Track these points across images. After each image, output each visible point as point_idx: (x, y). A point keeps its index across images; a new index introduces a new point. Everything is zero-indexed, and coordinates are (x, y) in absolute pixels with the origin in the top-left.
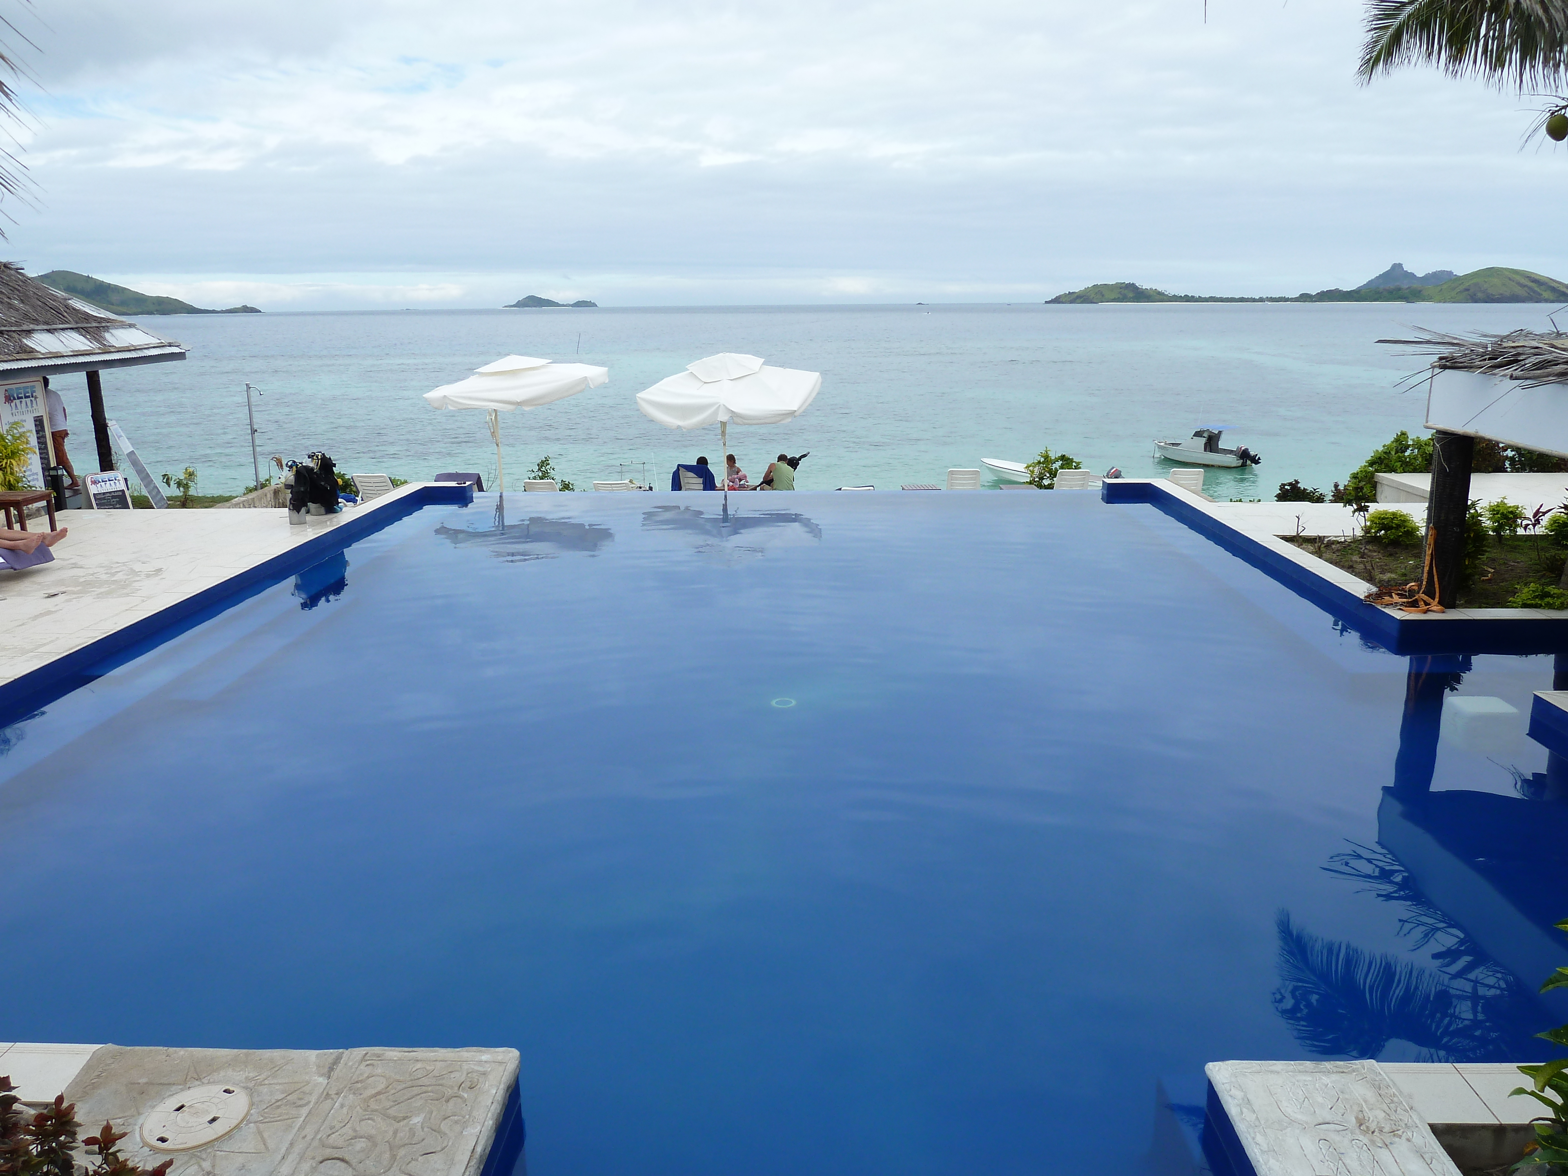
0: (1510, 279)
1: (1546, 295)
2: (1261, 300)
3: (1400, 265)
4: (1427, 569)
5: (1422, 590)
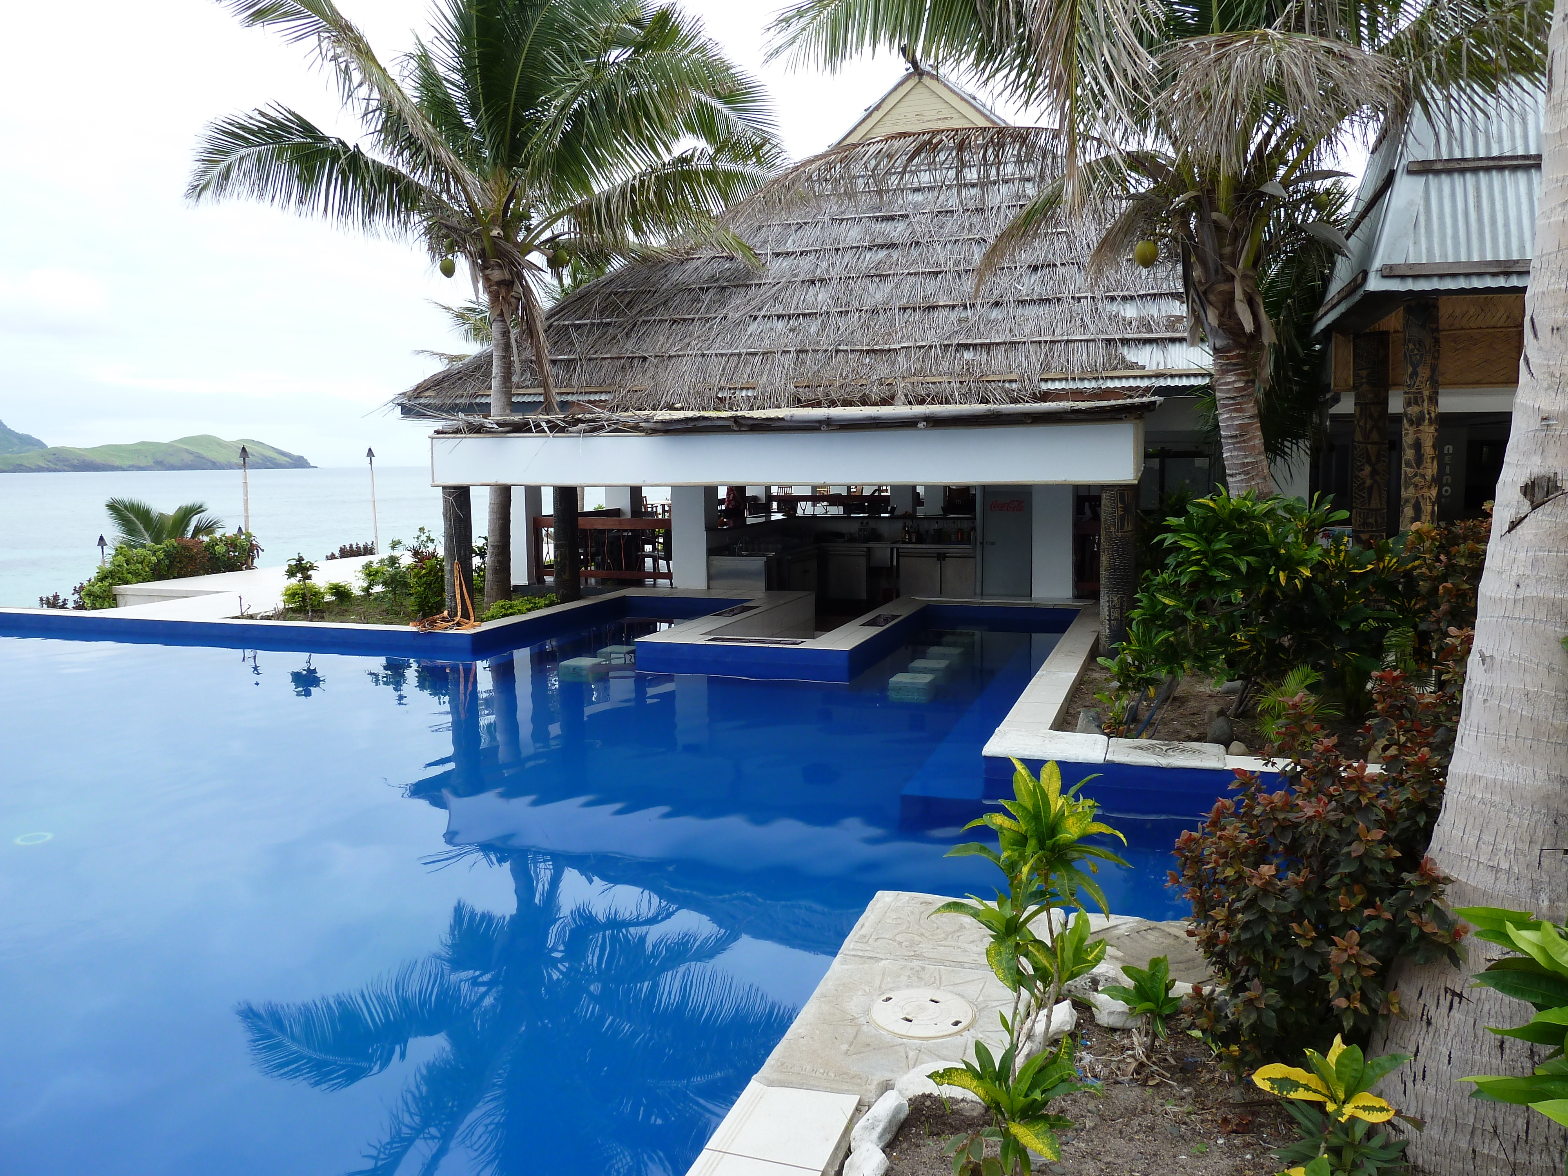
4: (458, 597)
5: (459, 614)
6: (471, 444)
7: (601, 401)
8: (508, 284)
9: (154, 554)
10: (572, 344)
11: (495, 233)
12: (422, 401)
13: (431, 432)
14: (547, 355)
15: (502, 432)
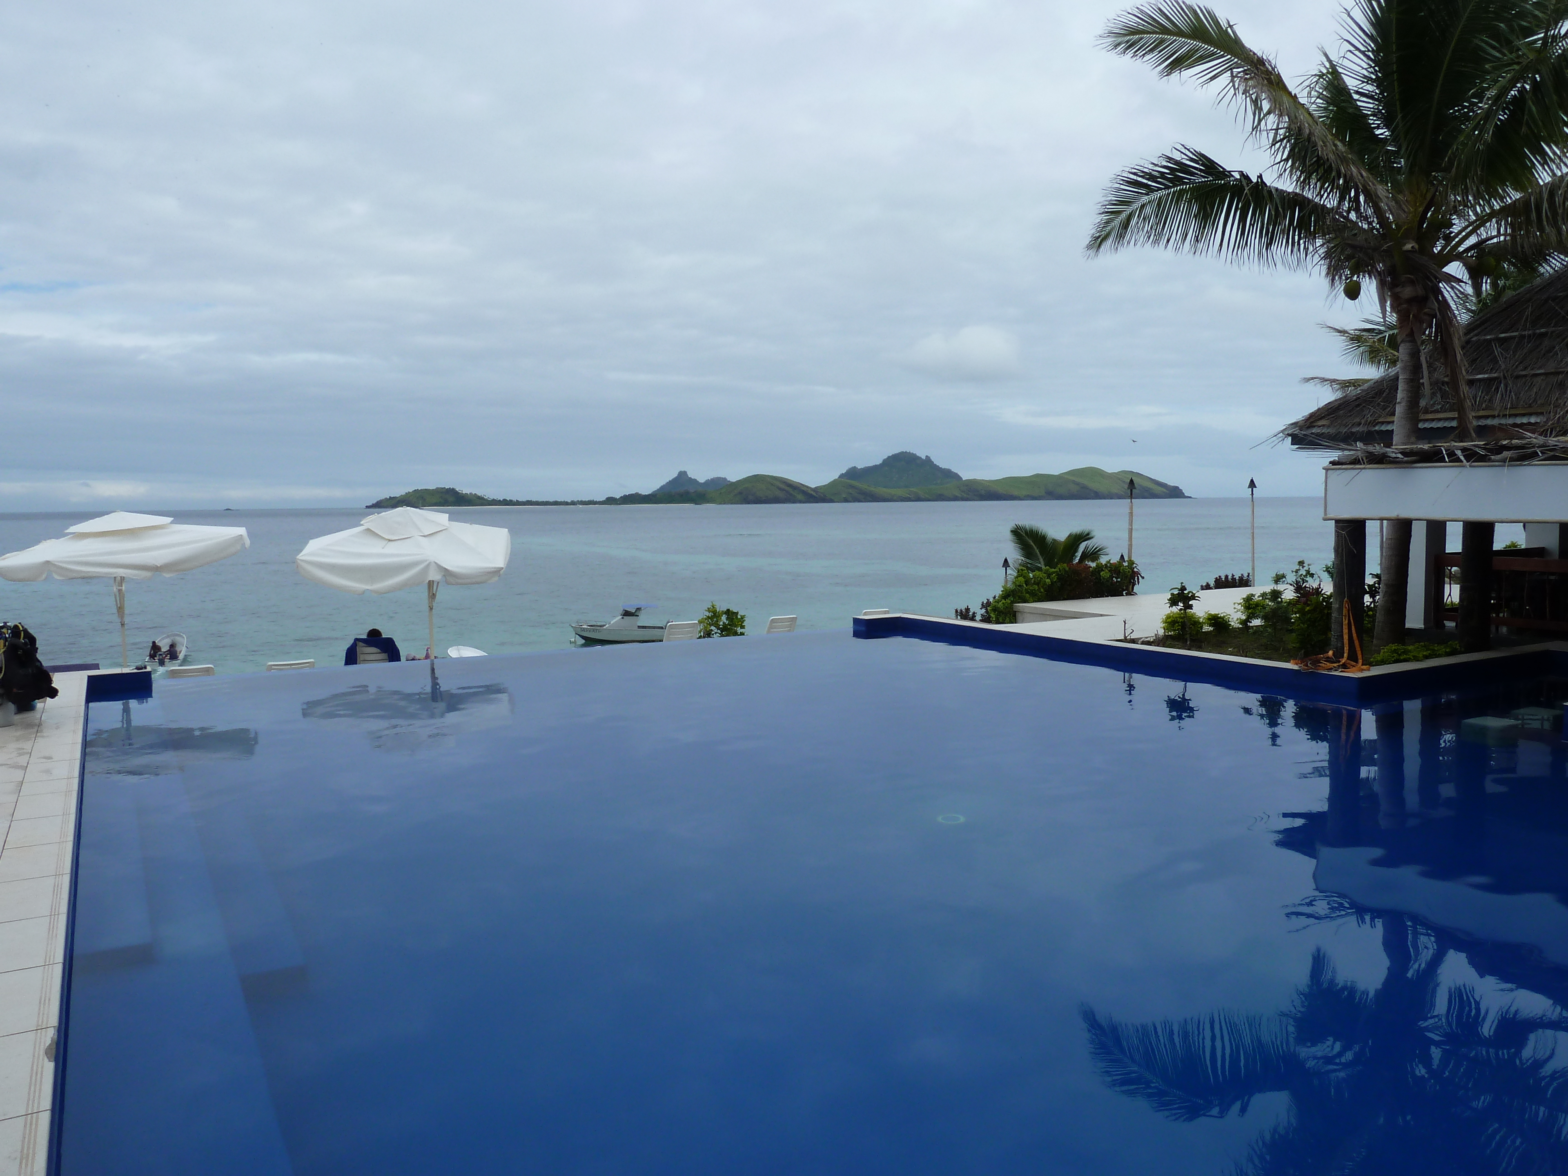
0: (772, 484)
1: (800, 497)
2: (573, 503)
3: (685, 473)
4: (1346, 637)
5: (1346, 655)
6: (1370, 476)
7: (1530, 424)
8: (1421, 301)
9: (1049, 577)
10: (1495, 360)
11: (1408, 247)
12: (1314, 430)
13: (1326, 462)
14: (1464, 374)
15: (1407, 462)
